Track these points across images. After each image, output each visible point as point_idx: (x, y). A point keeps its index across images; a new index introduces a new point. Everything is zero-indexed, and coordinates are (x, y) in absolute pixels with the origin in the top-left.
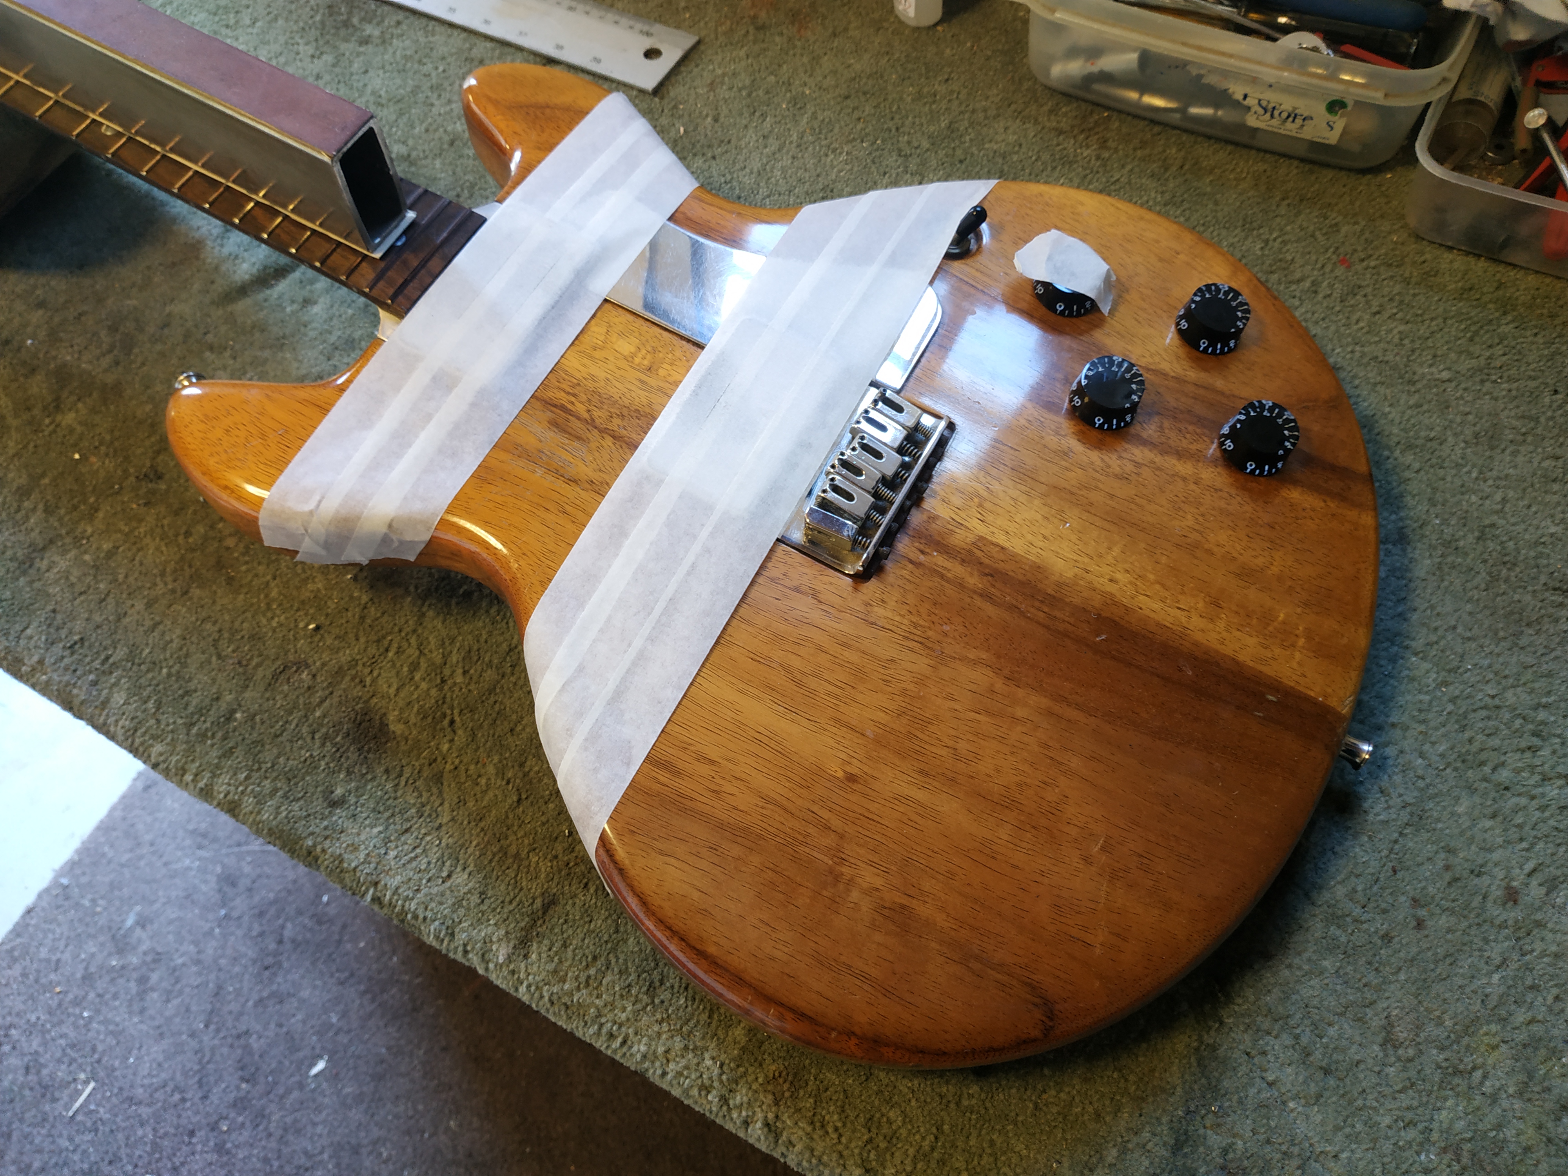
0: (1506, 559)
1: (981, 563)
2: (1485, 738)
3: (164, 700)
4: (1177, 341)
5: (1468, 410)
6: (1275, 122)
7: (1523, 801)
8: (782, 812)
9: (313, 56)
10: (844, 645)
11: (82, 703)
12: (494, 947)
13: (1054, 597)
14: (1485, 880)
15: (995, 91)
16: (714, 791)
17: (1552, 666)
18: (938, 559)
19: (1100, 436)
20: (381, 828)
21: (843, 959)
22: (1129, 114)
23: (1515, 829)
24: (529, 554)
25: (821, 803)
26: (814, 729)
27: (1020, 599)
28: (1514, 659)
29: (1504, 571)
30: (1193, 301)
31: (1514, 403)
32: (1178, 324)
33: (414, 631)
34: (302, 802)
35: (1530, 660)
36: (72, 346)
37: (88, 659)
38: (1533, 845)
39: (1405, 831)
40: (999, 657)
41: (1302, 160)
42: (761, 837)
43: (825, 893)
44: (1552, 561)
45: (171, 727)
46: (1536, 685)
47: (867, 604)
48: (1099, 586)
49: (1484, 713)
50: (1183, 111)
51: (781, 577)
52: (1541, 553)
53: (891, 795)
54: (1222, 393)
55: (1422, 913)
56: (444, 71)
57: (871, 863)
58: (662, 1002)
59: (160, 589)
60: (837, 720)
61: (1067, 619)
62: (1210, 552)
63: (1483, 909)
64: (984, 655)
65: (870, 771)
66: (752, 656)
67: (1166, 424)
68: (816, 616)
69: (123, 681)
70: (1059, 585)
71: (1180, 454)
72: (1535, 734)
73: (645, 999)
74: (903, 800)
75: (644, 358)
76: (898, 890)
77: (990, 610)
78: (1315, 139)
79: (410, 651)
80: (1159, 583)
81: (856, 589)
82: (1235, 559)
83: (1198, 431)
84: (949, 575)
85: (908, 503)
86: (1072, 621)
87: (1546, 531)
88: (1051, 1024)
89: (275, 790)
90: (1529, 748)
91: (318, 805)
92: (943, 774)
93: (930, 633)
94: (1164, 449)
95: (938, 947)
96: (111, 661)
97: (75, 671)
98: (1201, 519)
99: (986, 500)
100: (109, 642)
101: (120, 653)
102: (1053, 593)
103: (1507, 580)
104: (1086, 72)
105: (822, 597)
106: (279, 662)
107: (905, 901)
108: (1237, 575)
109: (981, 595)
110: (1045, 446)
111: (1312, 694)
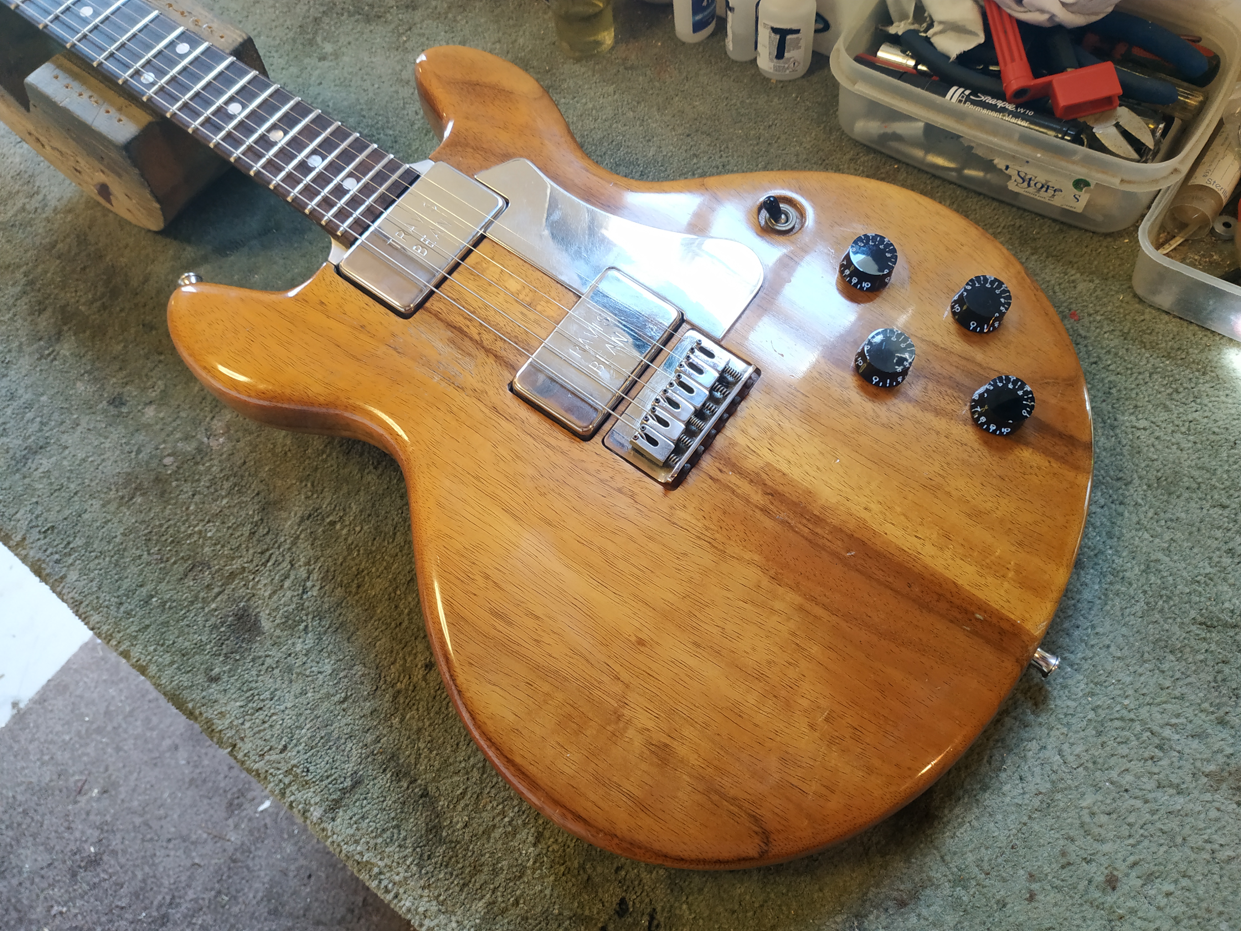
0: (1164, 592)
1: (765, 484)
2: (1115, 745)
3: (105, 582)
4: (951, 319)
5: (1155, 457)
6: (1032, 190)
7: (1138, 803)
8: (585, 662)
9: (283, 69)
10: (650, 538)
11: (47, 575)
12: (312, 809)
13: (818, 517)
14: (1093, 867)
15: (808, 139)
16: (535, 640)
17: (1185, 690)
18: (732, 478)
19: (875, 391)
20: (242, 703)
21: (615, 779)
22: (915, 168)
23: (1127, 827)
24: (421, 442)
25: (615, 659)
26: (618, 601)
27: (792, 516)
28: (1154, 680)
29: (1161, 603)
30: (966, 290)
31: (1197, 455)
32: (952, 307)
33: (290, 549)
34: (190, 674)
35: (1168, 683)
36: (76, 291)
37: (56, 543)
38: (1139, 842)
39: (1034, 816)
40: (768, 560)
41: (1055, 220)
42: (566, 679)
43: (608, 728)
44: (1203, 599)
45: (107, 603)
46: (1168, 706)
47: (672, 508)
48: (855, 512)
49: (1117, 723)
50: (959, 171)
51: (609, 479)
52: (1195, 591)
53: (670, 659)
54: (980, 365)
55: (1035, 886)
56: (379, 88)
57: (647, 710)
58: (427, 873)
59: (112, 494)
60: (636, 596)
61: (826, 536)
62: (949, 494)
63: (1086, 892)
64: (756, 557)
65: (656, 639)
66: (579, 539)
67: (930, 386)
68: (631, 513)
69: (78, 562)
70: (823, 507)
71: (938, 412)
72: (1160, 747)
73: (414, 868)
74: (678, 664)
75: (527, 295)
76: (664, 732)
77: (768, 523)
78: (1065, 207)
79: (284, 564)
80: (904, 515)
81: (665, 495)
82: (968, 501)
83: (955, 394)
84: (739, 491)
85: (714, 432)
86: (829, 537)
87: (1202, 571)
88: (766, 848)
89: (172, 663)
90: (1152, 758)
91: (201, 679)
92: (711, 647)
93: (717, 536)
94: (924, 406)
95: (688, 780)
96: (71, 546)
97: (45, 551)
98: (945, 466)
99: (776, 434)
100: (72, 532)
101: (79, 542)
102: (818, 514)
103: (1161, 611)
104: (882, 131)
105: (637, 498)
106: (190, 562)
107: (668, 741)
108: (969, 515)
109: (762, 510)
110: (830, 395)
111: (1013, 617)
